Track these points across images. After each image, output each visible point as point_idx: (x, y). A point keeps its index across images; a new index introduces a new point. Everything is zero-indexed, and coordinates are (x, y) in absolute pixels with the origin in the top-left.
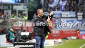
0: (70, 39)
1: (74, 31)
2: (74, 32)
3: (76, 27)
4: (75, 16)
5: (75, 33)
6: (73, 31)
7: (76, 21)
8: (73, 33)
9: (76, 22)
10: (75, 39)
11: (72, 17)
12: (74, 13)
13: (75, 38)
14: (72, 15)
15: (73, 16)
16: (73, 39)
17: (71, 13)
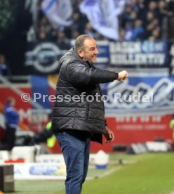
0: (141, 153)
1: (159, 119)
2: (156, 123)
3: (166, 105)
4: (161, 59)
5: (161, 127)
6: (154, 119)
7: (166, 80)
8: (152, 127)
9: (165, 84)
10: (160, 152)
11: (151, 62)
12: (160, 46)
13: (163, 146)
14: (151, 56)
15: (156, 62)
16: (152, 152)
17: (145, 48)
